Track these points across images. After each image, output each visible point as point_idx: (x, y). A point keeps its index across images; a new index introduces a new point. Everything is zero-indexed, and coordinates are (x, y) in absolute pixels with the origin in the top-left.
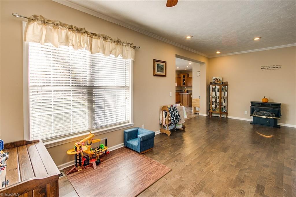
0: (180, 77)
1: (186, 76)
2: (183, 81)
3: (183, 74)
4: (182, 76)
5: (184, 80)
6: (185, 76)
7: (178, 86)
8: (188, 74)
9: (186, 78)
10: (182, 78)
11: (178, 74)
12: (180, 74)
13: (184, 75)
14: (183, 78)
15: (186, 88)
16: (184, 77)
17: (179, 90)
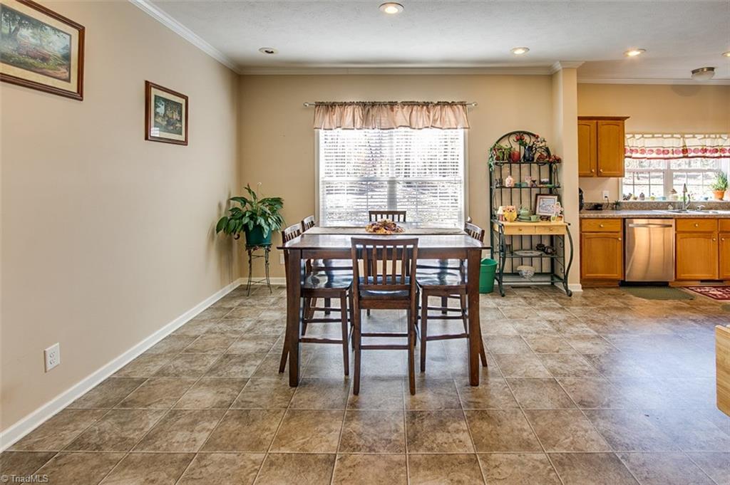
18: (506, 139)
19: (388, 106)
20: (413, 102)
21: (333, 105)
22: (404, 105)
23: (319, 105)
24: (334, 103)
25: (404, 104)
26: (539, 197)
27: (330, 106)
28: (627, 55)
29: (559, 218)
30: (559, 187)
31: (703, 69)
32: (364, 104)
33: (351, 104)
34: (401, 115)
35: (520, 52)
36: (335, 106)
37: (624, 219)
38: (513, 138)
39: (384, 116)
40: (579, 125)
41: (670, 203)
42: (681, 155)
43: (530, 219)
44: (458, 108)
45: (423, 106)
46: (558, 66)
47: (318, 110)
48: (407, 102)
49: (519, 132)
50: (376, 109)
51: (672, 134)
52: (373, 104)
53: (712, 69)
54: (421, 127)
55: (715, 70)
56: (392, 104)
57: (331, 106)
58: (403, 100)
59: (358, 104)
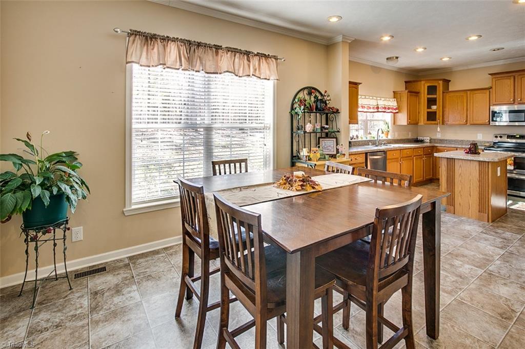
0: (417, 94)
1: (440, 89)
2: (429, 107)
3: (427, 81)
4: (423, 87)
5: (432, 102)
6: (435, 87)
7: (409, 124)
8: (447, 82)
9: (439, 95)
10: (424, 96)
11: (406, 82)
12: (414, 81)
13: (429, 85)
14: (426, 96)
15: (439, 129)
16: (432, 90)
17: (410, 137)
18: (302, 92)
19: (214, 49)
20: (237, 49)
21: (153, 37)
22: (229, 51)
23: (134, 33)
24: (155, 35)
25: (229, 49)
26: (321, 139)
27: (149, 38)
28: (382, 40)
29: (343, 156)
30: (338, 132)
31: (393, 57)
32: (190, 42)
33: (174, 40)
34: (225, 60)
35: (334, 20)
36: (156, 38)
37: (366, 154)
38: (306, 92)
39: (209, 59)
40: (349, 87)
41: (370, 141)
42: (376, 110)
43: (325, 158)
44: (272, 60)
45: (244, 54)
46: (340, 39)
47: (134, 40)
48: (230, 48)
49: (310, 88)
50: (201, 49)
51: (377, 97)
52: (199, 45)
53: (397, 58)
54: (241, 75)
55: (399, 59)
56: (218, 48)
57: (151, 39)
58: (228, 46)
59: (182, 41)
